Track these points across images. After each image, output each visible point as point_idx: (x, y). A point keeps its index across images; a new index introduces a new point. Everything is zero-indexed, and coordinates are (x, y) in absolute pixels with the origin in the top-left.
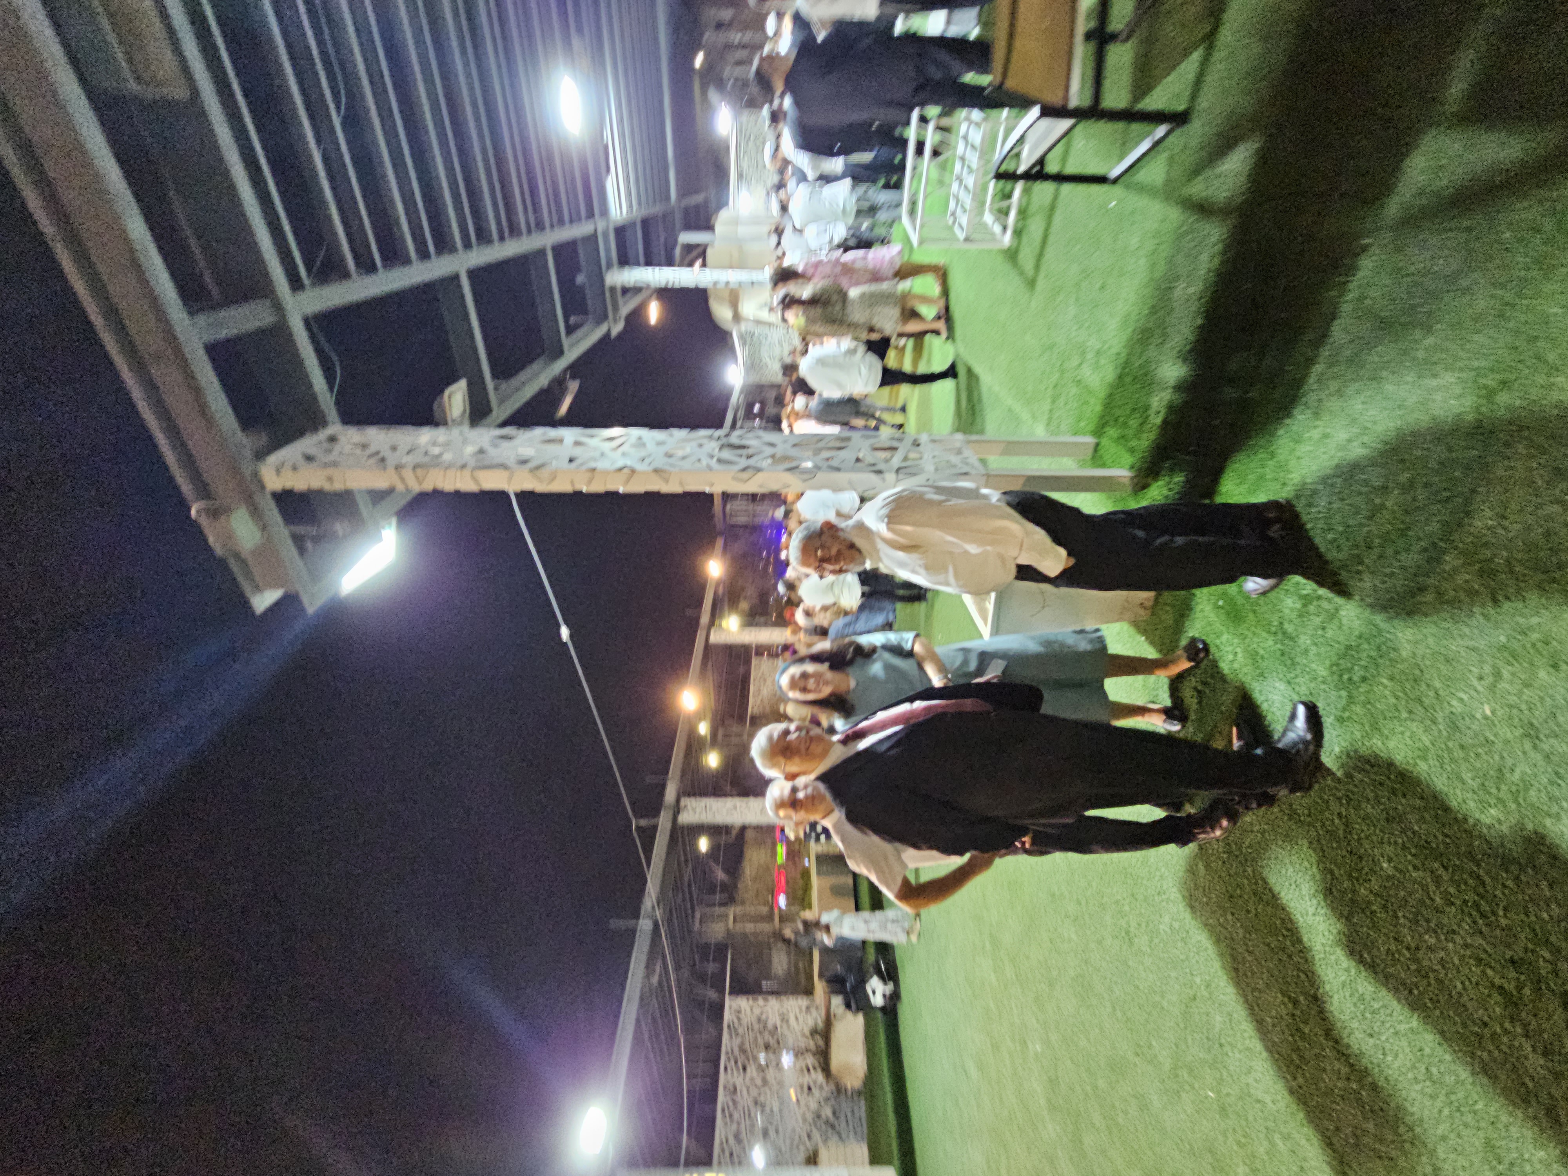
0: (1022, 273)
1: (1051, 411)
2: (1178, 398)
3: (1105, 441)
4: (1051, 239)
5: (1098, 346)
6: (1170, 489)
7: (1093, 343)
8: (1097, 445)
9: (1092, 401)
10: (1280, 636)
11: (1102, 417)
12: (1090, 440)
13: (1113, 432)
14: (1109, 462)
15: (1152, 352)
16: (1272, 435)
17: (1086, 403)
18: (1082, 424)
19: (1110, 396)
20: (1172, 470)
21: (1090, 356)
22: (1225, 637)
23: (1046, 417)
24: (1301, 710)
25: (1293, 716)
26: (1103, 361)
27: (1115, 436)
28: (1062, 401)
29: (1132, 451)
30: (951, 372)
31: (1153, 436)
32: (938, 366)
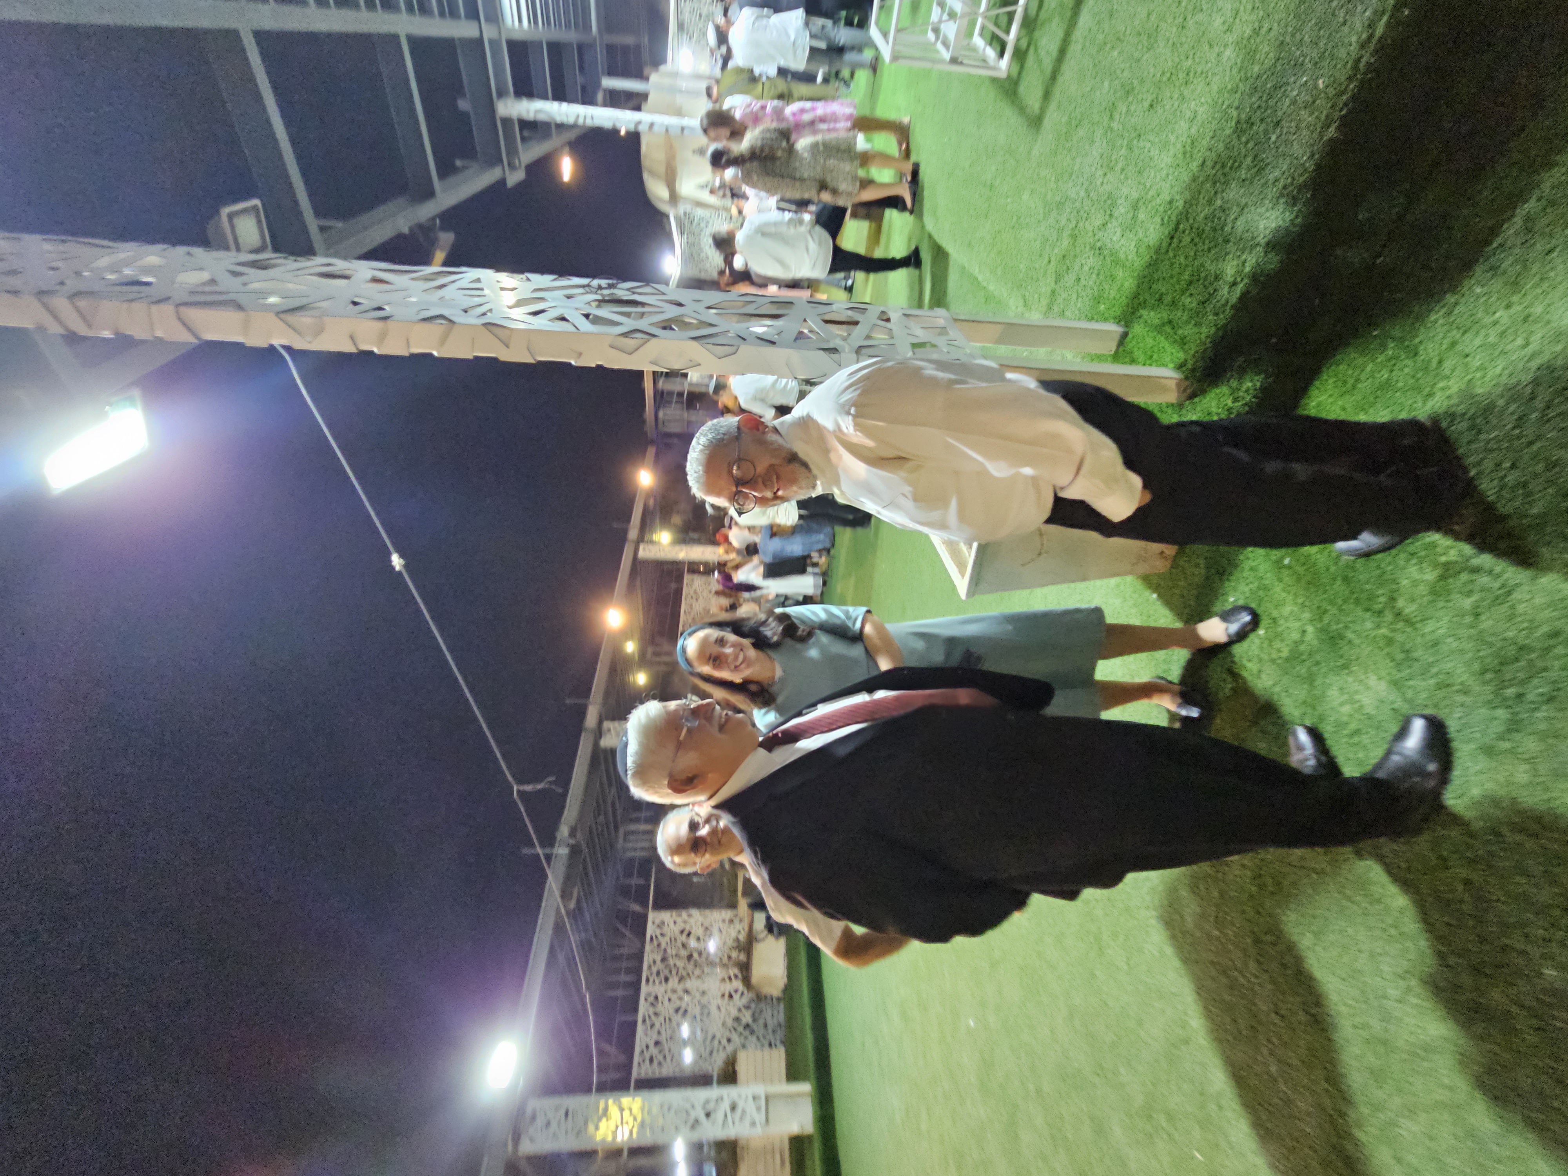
0: (1022, 109)
1: (1053, 292)
2: (1274, 261)
3: (1138, 329)
4: (1074, 49)
5: (1135, 195)
6: (1235, 400)
7: (1130, 191)
8: (1125, 335)
9: (1120, 273)
10: (1389, 617)
11: (1136, 296)
12: (1116, 329)
13: (1151, 316)
14: (1141, 358)
15: (1233, 193)
16: (1420, 318)
17: (1113, 278)
18: (1102, 307)
19: (1153, 265)
20: (1242, 372)
21: (1122, 209)
22: (1287, 609)
23: (1044, 302)
24: (1418, 726)
25: (1403, 732)
26: (1141, 216)
27: (1157, 322)
28: (1070, 279)
29: (1182, 342)
30: (913, 260)
31: (1222, 320)
32: (898, 249)
